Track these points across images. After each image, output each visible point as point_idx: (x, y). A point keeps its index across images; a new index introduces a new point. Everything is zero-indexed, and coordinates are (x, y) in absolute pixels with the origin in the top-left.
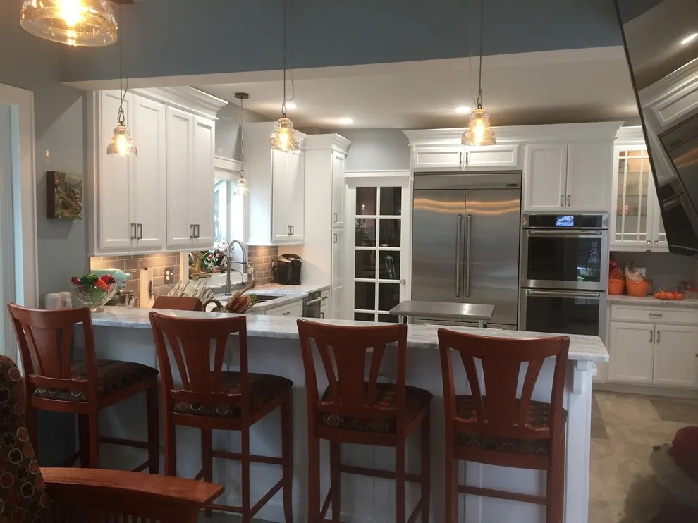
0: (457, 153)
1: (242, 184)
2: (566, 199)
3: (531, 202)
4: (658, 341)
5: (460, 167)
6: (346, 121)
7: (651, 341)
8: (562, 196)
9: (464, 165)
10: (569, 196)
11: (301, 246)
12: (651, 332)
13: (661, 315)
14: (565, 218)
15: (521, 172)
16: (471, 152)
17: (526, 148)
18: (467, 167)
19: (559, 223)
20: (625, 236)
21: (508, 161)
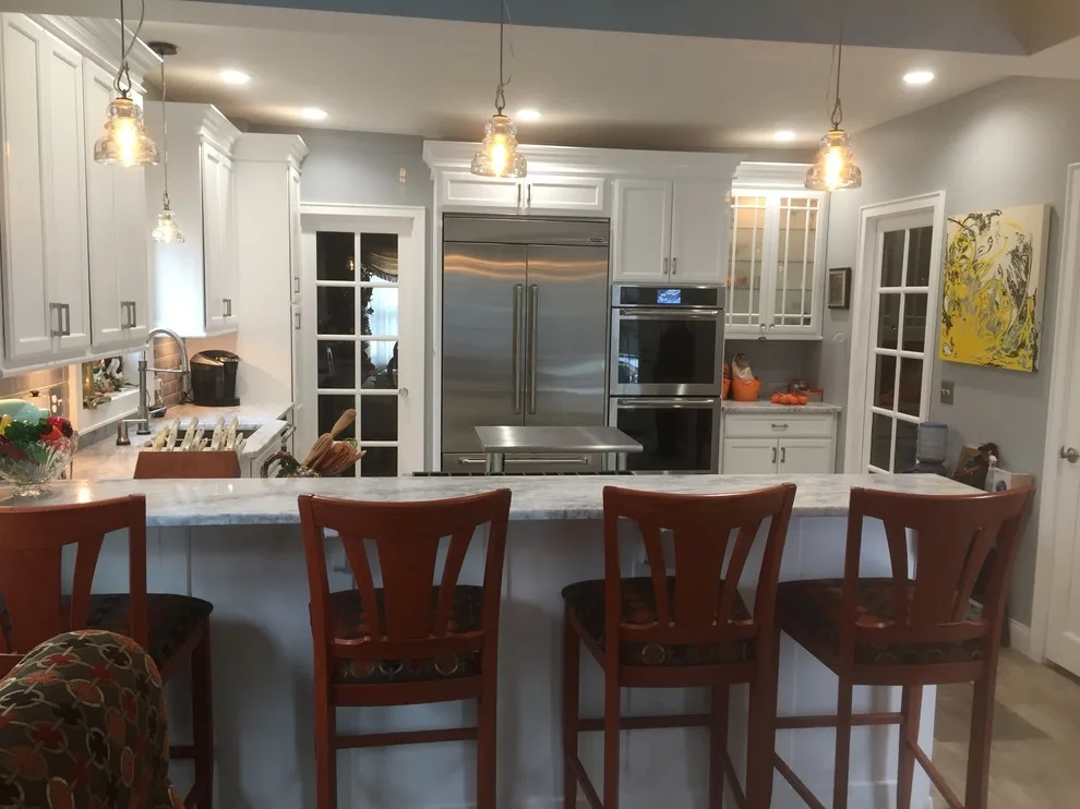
0: (514, 184)
1: (167, 222)
2: (671, 264)
3: (623, 269)
4: (783, 461)
5: (519, 208)
6: (313, 114)
7: (774, 461)
8: (666, 259)
9: (524, 205)
10: (675, 259)
11: (235, 334)
12: (774, 449)
13: (786, 426)
14: (670, 292)
15: (608, 222)
16: (534, 185)
17: (616, 184)
18: (529, 209)
19: (661, 299)
20: (734, 317)
21: (589, 203)
